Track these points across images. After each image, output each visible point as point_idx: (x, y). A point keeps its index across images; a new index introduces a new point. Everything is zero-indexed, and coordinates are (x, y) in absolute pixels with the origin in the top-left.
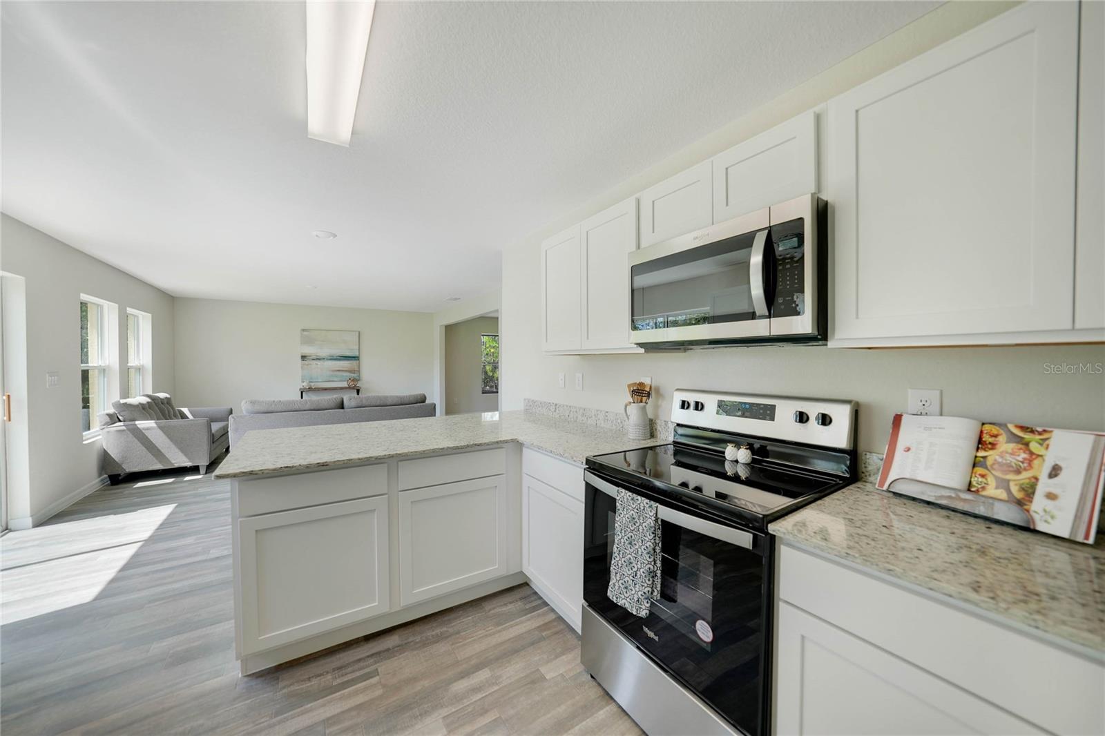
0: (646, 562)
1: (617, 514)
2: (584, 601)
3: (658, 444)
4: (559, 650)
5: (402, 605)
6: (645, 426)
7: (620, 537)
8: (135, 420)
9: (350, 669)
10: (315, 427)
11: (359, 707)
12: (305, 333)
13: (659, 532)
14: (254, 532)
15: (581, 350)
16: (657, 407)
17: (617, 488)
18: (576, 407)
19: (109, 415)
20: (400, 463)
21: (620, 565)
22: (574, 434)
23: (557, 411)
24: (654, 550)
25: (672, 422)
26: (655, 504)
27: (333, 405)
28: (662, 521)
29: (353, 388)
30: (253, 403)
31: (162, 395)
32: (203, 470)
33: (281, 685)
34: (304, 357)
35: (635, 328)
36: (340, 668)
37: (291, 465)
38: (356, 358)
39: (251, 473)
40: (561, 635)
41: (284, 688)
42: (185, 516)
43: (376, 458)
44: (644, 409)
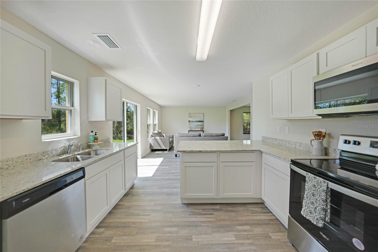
0: (322, 205)
1: (306, 183)
2: (289, 214)
3: (330, 158)
4: (277, 230)
5: (220, 197)
6: (322, 150)
7: (308, 192)
8: (155, 137)
9: (206, 211)
10: (196, 141)
11: (209, 221)
12: (190, 114)
13: (329, 194)
14: (184, 167)
15: (288, 118)
16: (329, 143)
17: (306, 172)
18: (285, 140)
19: (152, 135)
20: (221, 153)
21: (308, 203)
22: (284, 150)
23: (276, 141)
24: (326, 200)
25: (339, 149)
26: (327, 181)
27: (198, 135)
28: (331, 189)
29: (202, 131)
30: (179, 134)
31: (160, 131)
32: (168, 150)
33: (190, 208)
34: (189, 121)
35: (316, 107)
36: (204, 209)
37: (193, 150)
38: (203, 121)
39: (184, 151)
40: (278, 225)
41: (190, 209)
42: (166, 161)
43: (214, 151)
44: (321, 143)
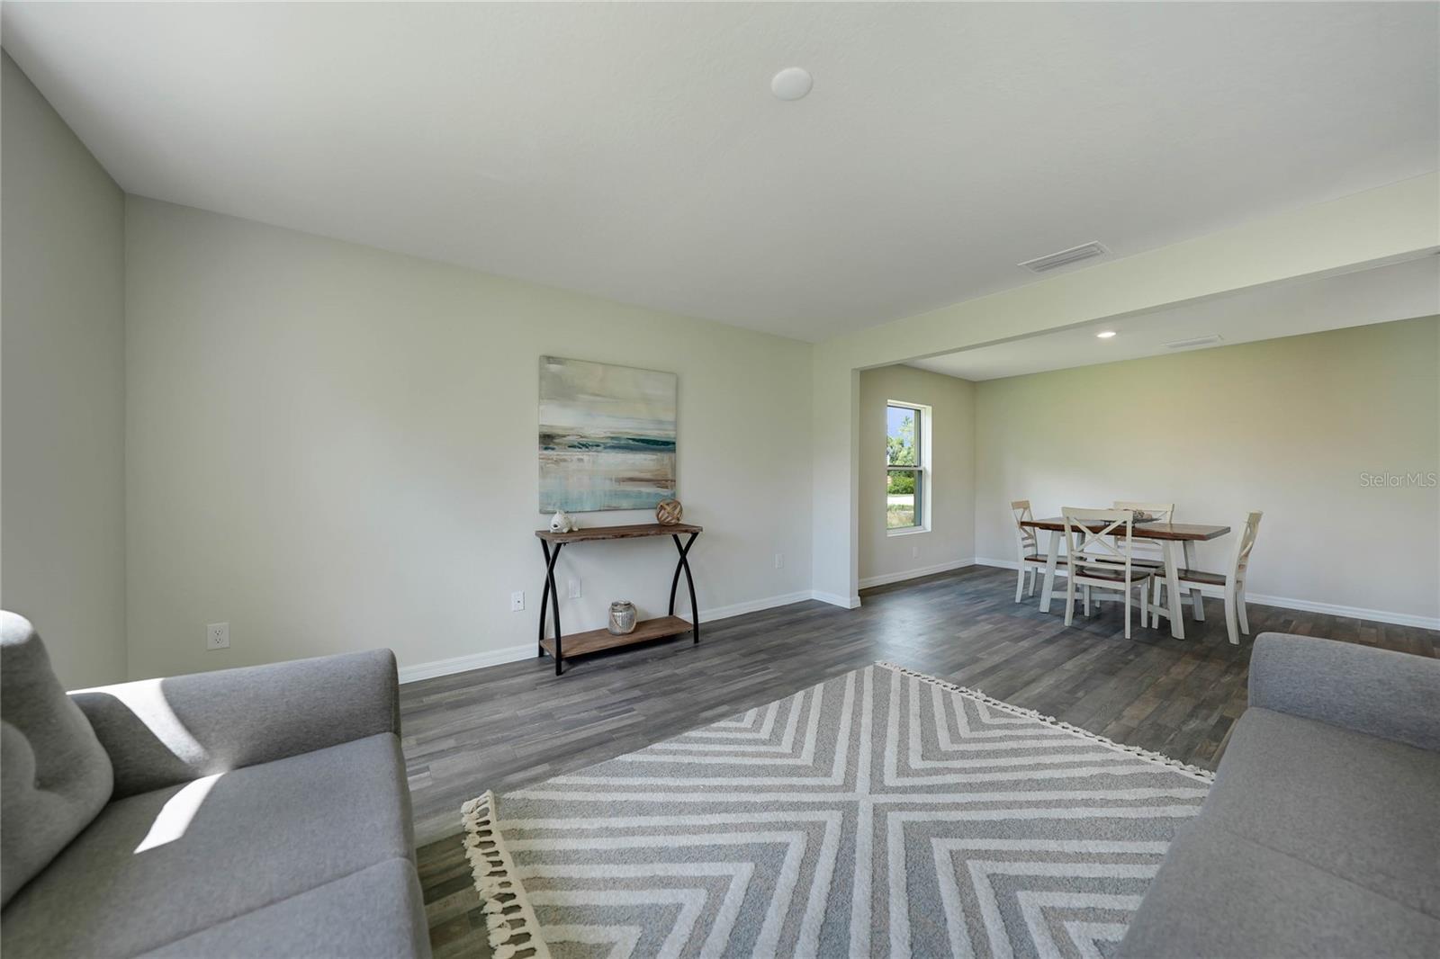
12: (554, 367)
34: (547, 440)
38: (666, 446)
